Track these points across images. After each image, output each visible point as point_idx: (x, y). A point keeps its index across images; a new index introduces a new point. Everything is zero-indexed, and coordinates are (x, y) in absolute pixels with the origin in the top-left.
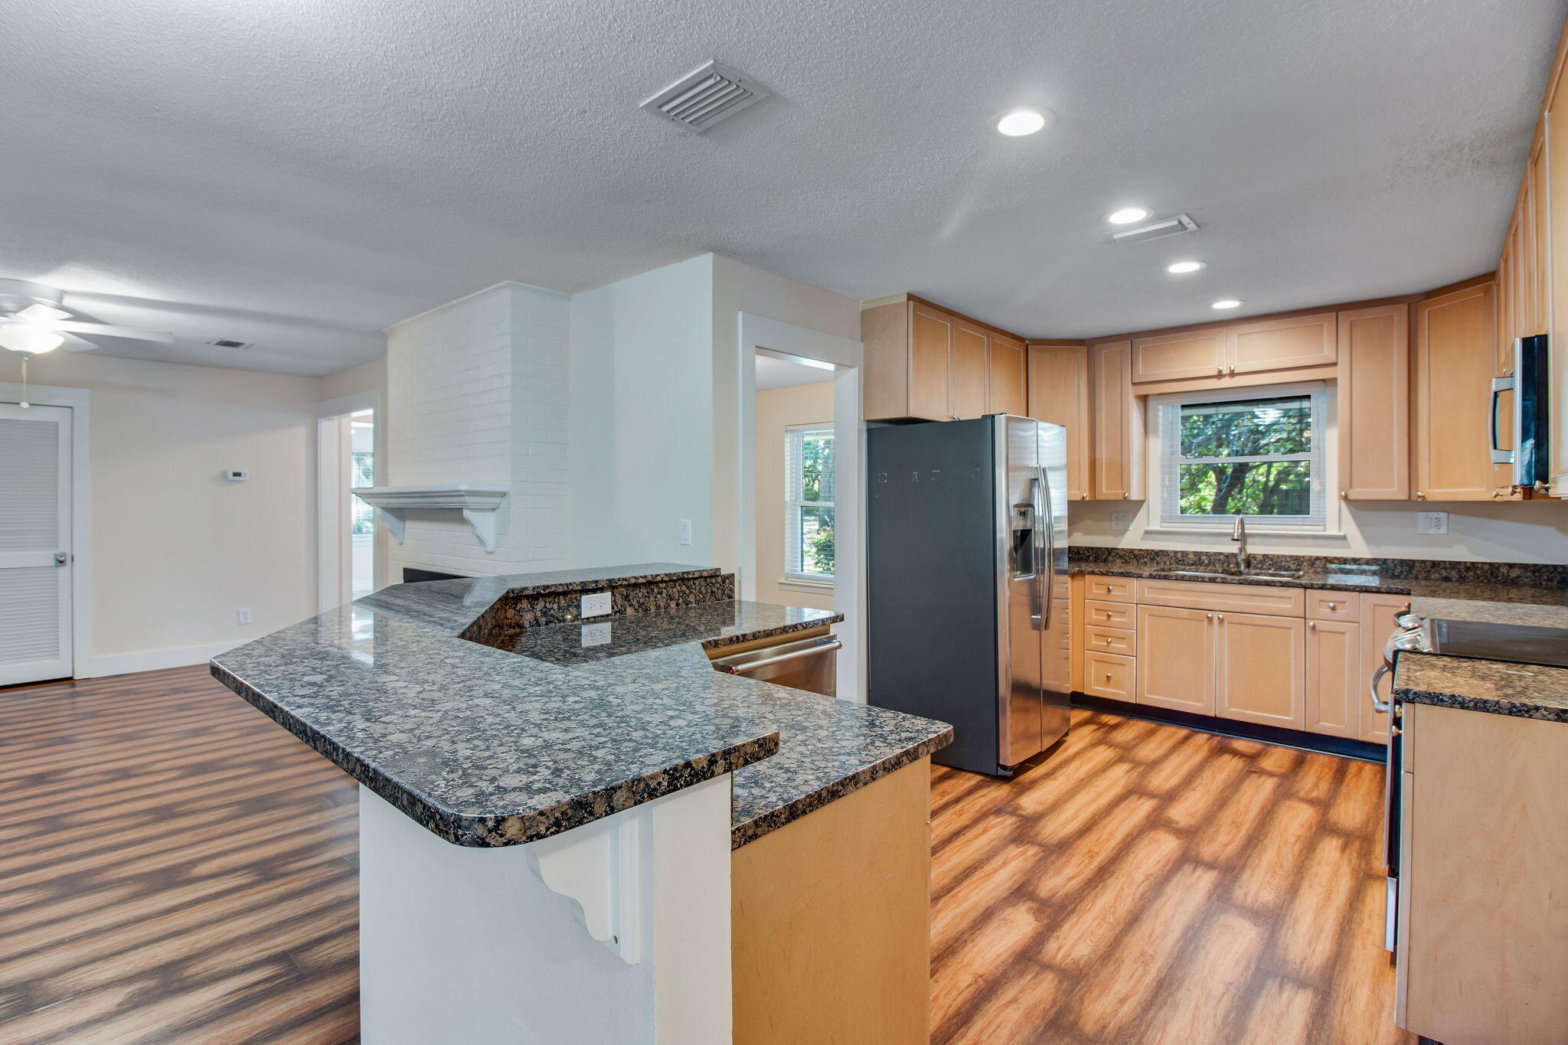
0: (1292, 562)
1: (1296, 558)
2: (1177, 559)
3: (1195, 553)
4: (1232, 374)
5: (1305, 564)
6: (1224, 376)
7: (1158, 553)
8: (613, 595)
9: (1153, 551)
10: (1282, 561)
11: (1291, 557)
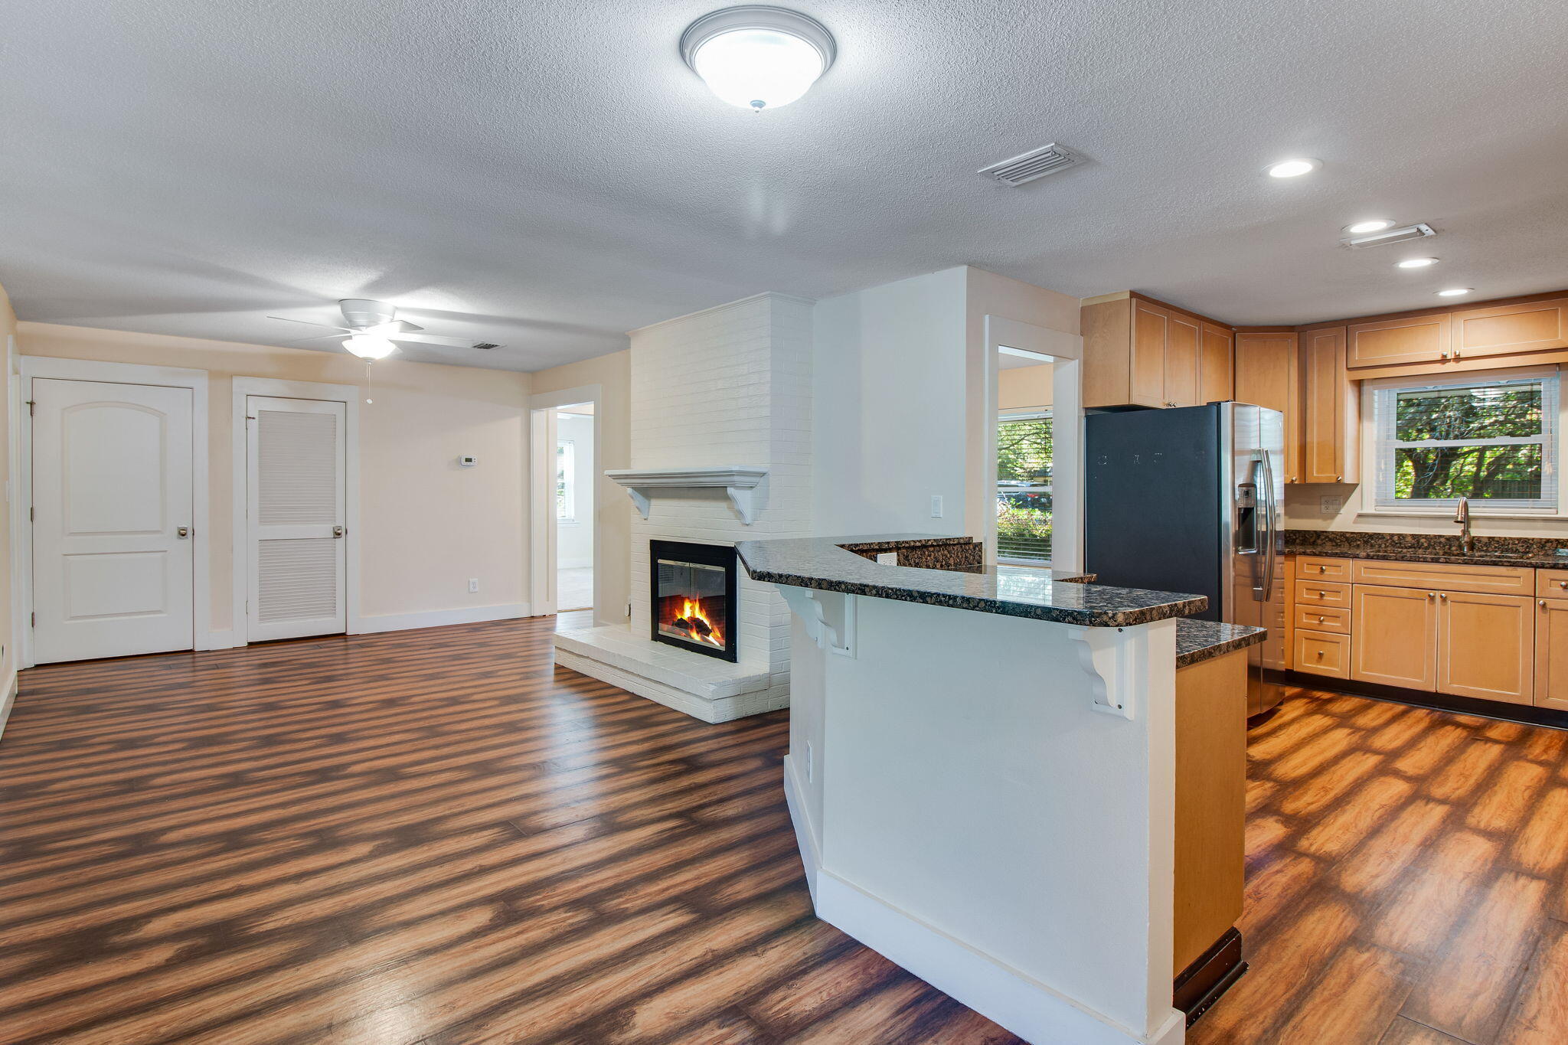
0: (1520, 544)
1: (1525, 541)
2: (1393, 541)
3: (1413, 536)
4: (1458, 359)
5: (1535, 546)
6: (1449, 360)
7: (1372, 536)
8: (898, 555)
9: (1367, 533)
10: (1509, 544)
11: (1519, 539)
